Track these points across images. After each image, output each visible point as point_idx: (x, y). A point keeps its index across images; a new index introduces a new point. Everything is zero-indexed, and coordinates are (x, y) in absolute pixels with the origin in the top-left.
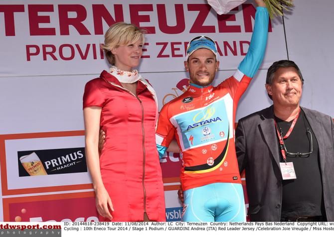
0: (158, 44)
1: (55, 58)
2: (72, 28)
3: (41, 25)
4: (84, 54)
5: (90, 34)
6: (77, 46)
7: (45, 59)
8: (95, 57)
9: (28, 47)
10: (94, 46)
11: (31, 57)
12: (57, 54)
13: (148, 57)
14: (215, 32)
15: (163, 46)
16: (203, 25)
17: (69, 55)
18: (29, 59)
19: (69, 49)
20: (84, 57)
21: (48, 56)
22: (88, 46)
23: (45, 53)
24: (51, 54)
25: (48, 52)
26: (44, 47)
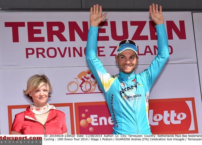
0: (110, 47)
1: (44, 57)
2: (55, 37)
3: (36, 35)
4: (63, 54)
5: (67, 41)
6: (59, 48)
7: (38, 57)
8: (70, 56)
9: (27, 49)
10: (69, 48)
11: (29, 56)
12: (45, 54)
13: (104, 55)
14: (148, 40)
15: (114, 48)
16: (140, 35)
17: (53, 55)
18: (27, 57)
19: (53, 50)
20: (63, 56)
21: (40, 55)
22: (66, 48)
23: (38, 53)
24: (42, 54)
25: (40, 53)
26: (37, 49)
